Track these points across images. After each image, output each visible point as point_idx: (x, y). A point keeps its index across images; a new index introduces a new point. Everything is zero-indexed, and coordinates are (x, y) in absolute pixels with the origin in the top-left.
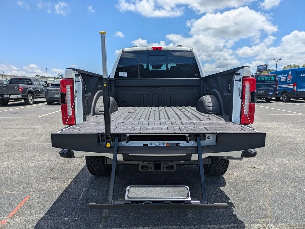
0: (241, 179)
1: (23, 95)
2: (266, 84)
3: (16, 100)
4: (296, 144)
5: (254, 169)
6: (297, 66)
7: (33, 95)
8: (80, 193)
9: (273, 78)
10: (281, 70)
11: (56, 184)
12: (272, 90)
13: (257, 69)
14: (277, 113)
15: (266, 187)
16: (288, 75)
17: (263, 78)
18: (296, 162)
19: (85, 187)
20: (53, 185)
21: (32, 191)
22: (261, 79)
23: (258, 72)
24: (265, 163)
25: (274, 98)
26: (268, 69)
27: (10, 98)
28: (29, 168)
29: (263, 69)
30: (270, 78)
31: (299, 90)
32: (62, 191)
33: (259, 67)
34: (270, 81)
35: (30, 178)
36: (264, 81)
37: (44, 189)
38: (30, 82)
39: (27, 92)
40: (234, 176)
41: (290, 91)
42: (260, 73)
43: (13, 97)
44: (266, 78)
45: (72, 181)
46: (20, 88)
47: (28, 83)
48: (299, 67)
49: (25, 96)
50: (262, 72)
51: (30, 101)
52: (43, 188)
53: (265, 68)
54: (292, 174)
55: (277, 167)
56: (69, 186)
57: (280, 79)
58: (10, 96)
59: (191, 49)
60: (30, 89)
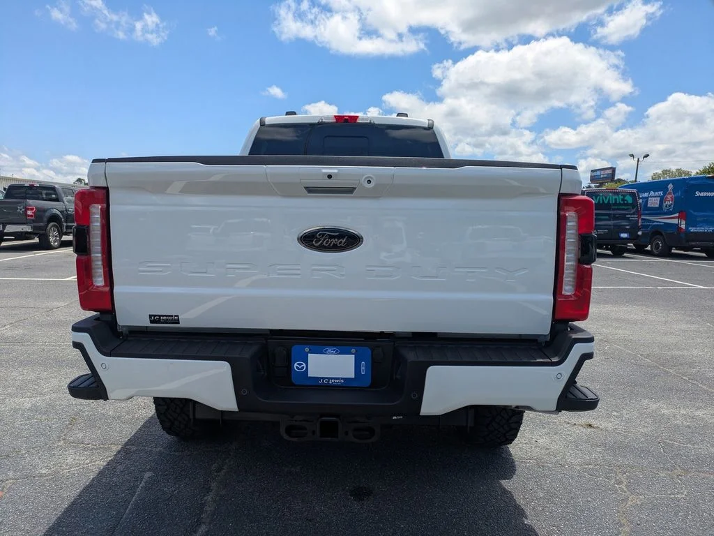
0: (555, 457)
1: (35, 224)
2: (612, 212)
3: (19, 236)
4: (691, 365)
5: (589, 430)
6: (684, 172)
7: (61, 226)
8: (135, 487)
9: (629, 199)
10: (646, 181)
11: (77, 458)
12: (628, 227)
13: (591, 176)
14: (640, 284)
15: (620, 482)
16: (665, 194)
17: (606, 198)
18: (696, 414)
19: (149, 470)
20: (70, 460)
21: (11, 476)
22: (601, 202)
23: (593, 185)
24: (615, 413)
25: (631, 245)
26: (616, 179)
27: (5, 231)
28: (16, 411)
29: (605, 176)
30: (623, 200)
31: (692, 229)
32: (89, 481)
33: (595, 174)
34: (623, 207)
35: (13, 440)
36: (606, 206)
37: (43, 471)
38: (54, 196)
39: (45, 219)
40: (536, 446)
41: (670, 231)
42: (598, 187)
43: (11, 231)
44: (614, 198)
45: (119, 452)
46: (28, 209)
47: (50, 197)
48: (688, 173)
49: (39, 228)
50: (601, 185)
51: (51, 239)
52: (41, 468)
53: (610, 175)
54: (689, 445)
55: (646, 425)
56: (108, 464)
57: (647, 201)
58: (4, 228)
59: (430, 122)
60: (55, 211)
